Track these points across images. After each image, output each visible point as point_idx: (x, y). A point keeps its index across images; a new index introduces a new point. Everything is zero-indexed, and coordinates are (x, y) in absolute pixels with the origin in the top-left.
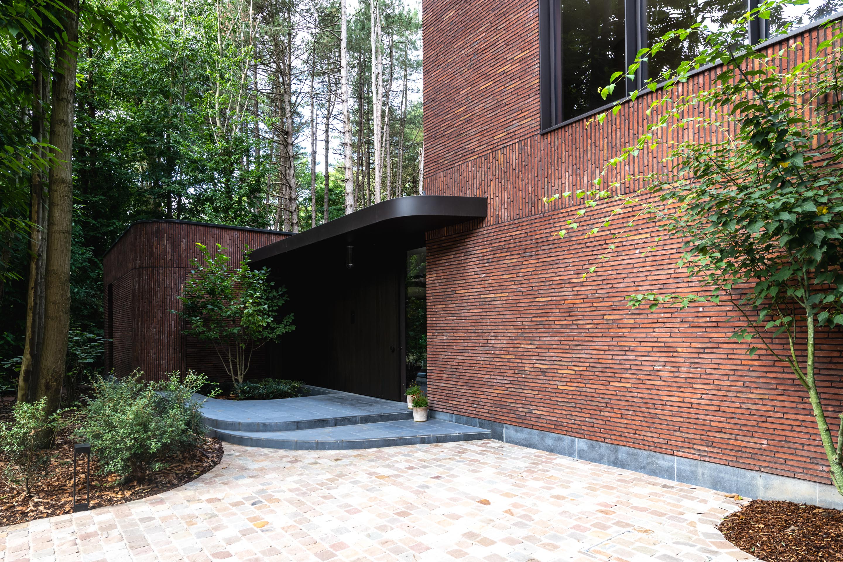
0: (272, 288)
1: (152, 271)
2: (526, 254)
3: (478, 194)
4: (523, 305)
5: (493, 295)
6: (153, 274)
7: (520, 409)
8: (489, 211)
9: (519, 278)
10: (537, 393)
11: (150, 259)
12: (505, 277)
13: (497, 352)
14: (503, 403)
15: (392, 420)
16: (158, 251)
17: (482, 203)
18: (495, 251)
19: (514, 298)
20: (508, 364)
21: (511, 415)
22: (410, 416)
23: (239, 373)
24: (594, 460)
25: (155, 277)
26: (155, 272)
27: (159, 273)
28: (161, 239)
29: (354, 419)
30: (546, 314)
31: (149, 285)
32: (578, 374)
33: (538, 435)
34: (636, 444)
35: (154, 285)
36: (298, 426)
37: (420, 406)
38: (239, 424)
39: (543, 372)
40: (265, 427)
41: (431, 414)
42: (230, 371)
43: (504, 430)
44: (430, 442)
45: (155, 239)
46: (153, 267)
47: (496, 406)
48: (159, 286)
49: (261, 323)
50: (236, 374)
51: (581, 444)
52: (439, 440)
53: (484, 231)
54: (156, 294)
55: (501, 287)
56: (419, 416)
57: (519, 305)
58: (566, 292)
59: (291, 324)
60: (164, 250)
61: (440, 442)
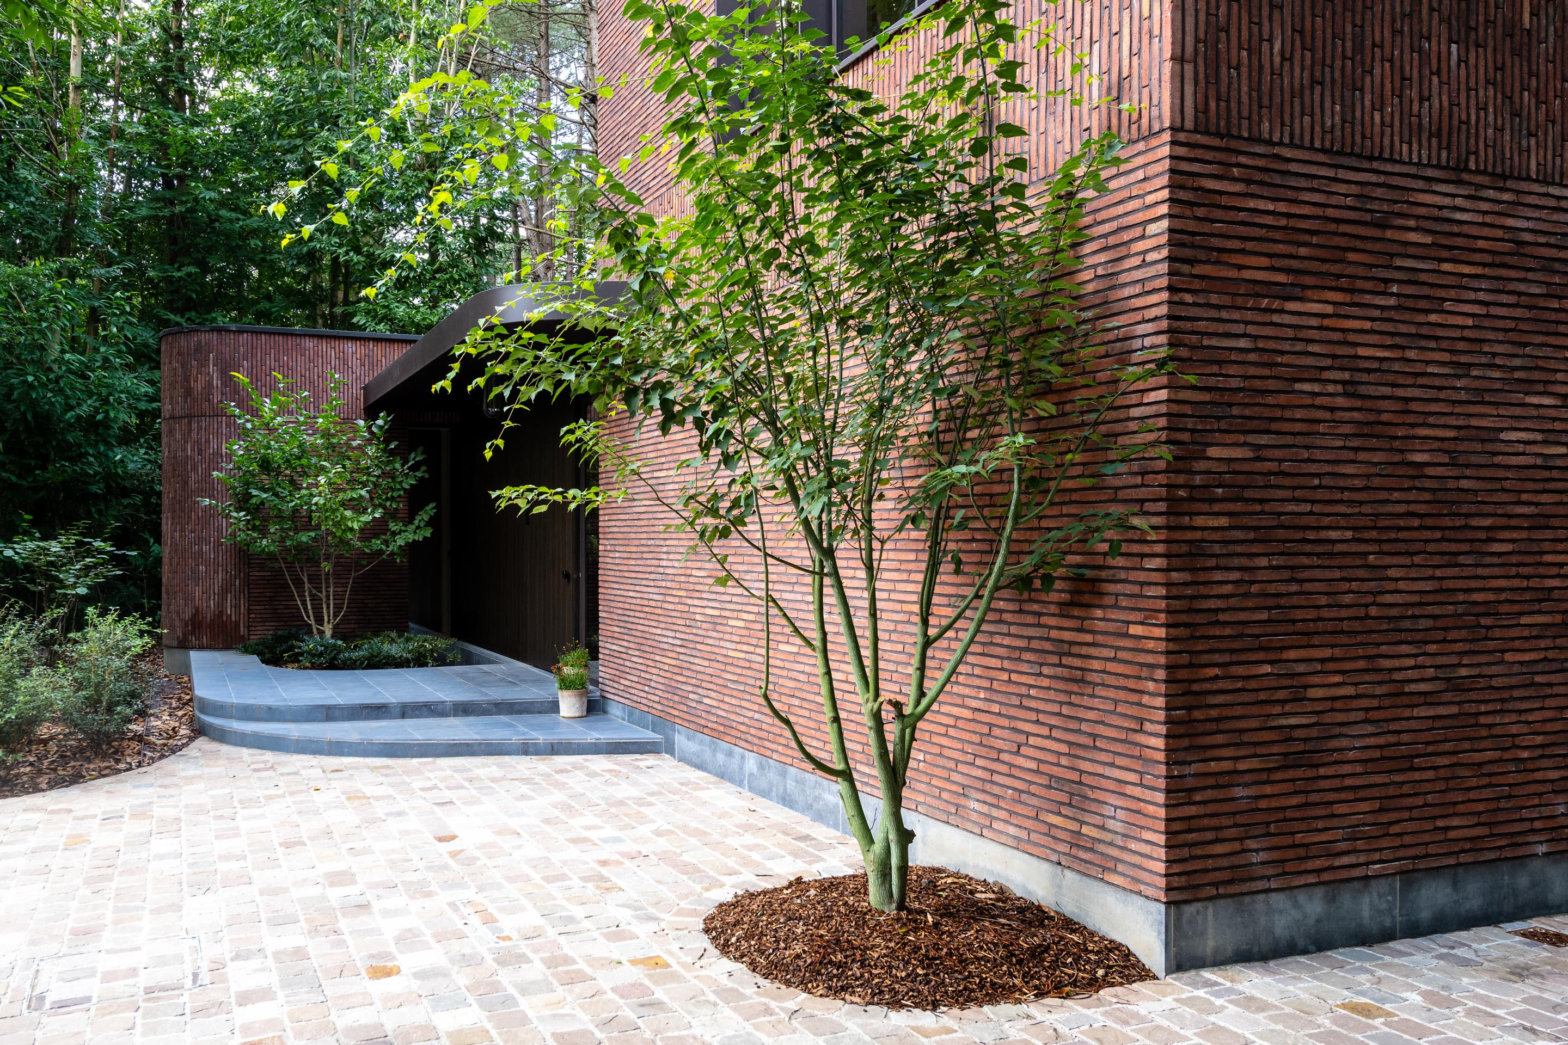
1: (190, 424)
6: (190, 430)
7: (691, 696)
11: (186, 401)
16: (198, 386)
25: (194, 435)
26: (194, 425)
27: (199, 428)
28: (204, 363)
31: (185, 450)
35: (193, 450)
41: (593, 708)
43: (676, 735)
45: (194, 363)
46: (190, 417)
48: (200, 452)
49: (350, 524)
54: (195, 468)
60: (210, 384)
61: (557, 753)
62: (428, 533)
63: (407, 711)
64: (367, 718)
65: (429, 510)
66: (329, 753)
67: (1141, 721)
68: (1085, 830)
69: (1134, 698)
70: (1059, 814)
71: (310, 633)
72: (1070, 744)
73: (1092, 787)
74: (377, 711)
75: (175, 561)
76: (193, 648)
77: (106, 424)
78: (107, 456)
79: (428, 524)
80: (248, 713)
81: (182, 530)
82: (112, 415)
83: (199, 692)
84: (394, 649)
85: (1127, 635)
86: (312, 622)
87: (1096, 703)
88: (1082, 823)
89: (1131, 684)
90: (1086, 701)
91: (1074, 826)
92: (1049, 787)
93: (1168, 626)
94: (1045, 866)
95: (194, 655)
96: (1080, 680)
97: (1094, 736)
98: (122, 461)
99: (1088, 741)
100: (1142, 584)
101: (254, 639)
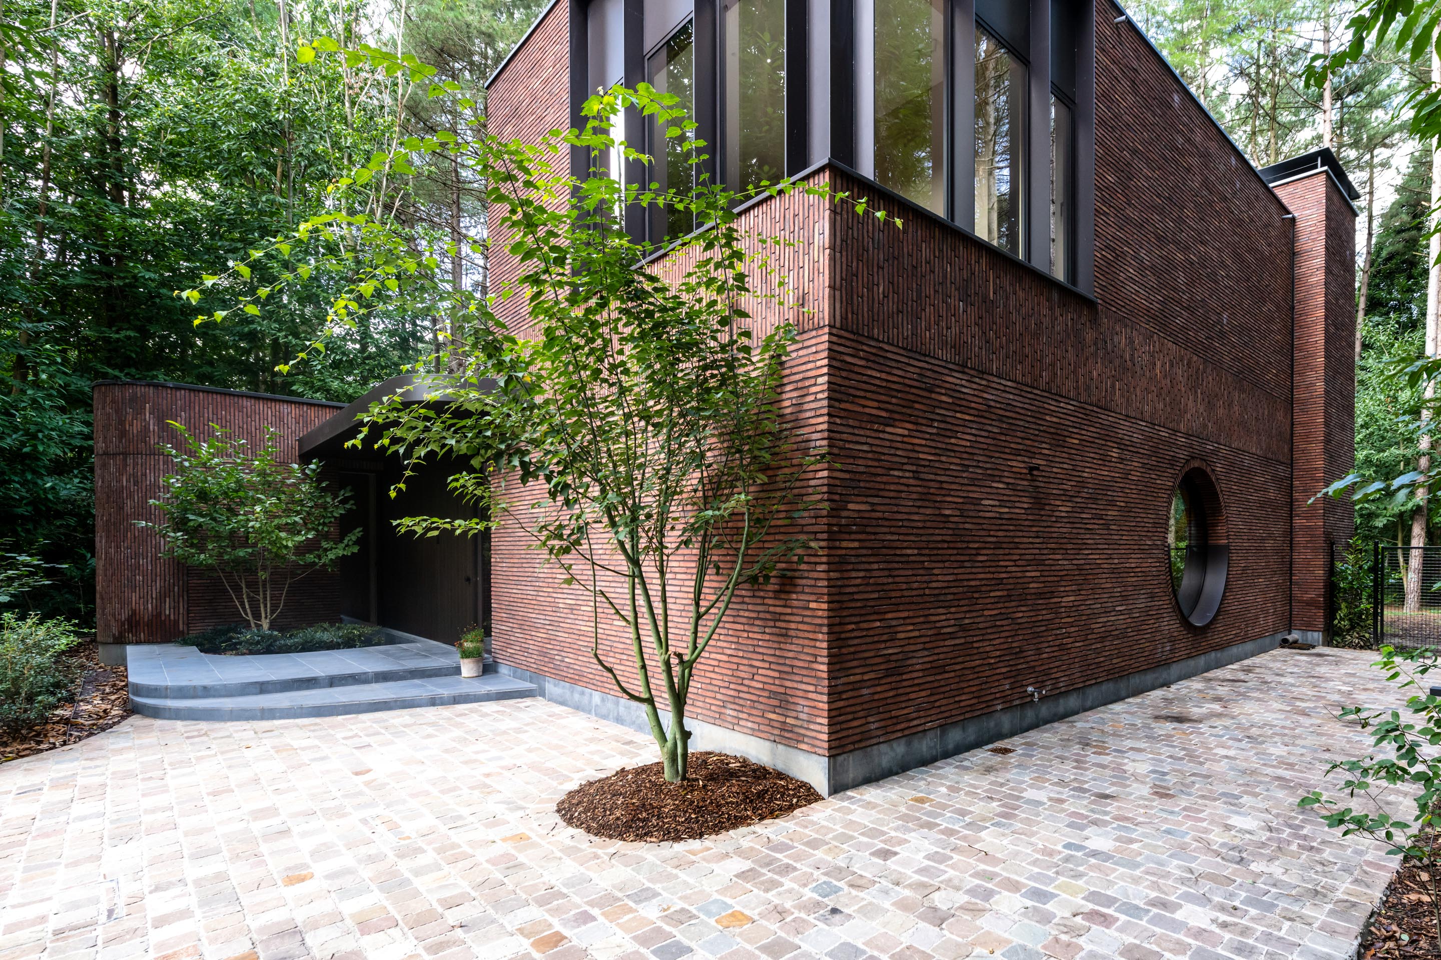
1: (125, 460)
6: (125, 465)
10: (567, 635)
11: (120, 442)
14: (544, 650)
16: (135, 428)
21: (550, 665)
22: (456, 671)
23: (263, 615)
24: (604, 717)
25: (130, 469)
26: (130, 461)
27: (135, 464)
28: (140, 411)
29: (363, 677)
31: (119, 481)
35: (128, 481)
36: (263, 688)
38: (166, 688)
40: (206, 692)
43: (546, 684)
44: (442, 704)
45: (129, 410)
46: (125, 454)
47: (540, 653)
48: (136, 483)
51: (597, 697)
54: (130, 495)
56: (469, 670)
60: (146, 428)
61: (459, 703)
62: (356, 549)
63: (333, 681)
64: (299, 688)
65: (357, 533)
66: (262, 718)
67: (816, 656)
68: (788, 720)
69: (812, 643)
70: (774, 712)
71: (248, 626)
72: (780, 672)
73: (792, 696)
74: (309, 683)
75: (109, 573)
76: (129, 643)
77: (34, 456)
78: (36, 484)
79: (355, 543)
80: (183, 693)
81: (118, 547)
82: (41, 448)
83: (132, 679)
84: (326, 636)
85: (808, 608)
86: (250, 618)
87: (793, 647)
88: (786, 716)
89: (811, 636)
90: (788, 647)
91: (783, 719)
92: (769, 698)
93: (829, 602)
94: (768, 744)
95: (130, 650)
96: (785, 635)
97: (792, 666)
98: (53, 488)
99: (789, 670)
100: (816, 579)
101: (193, 633)
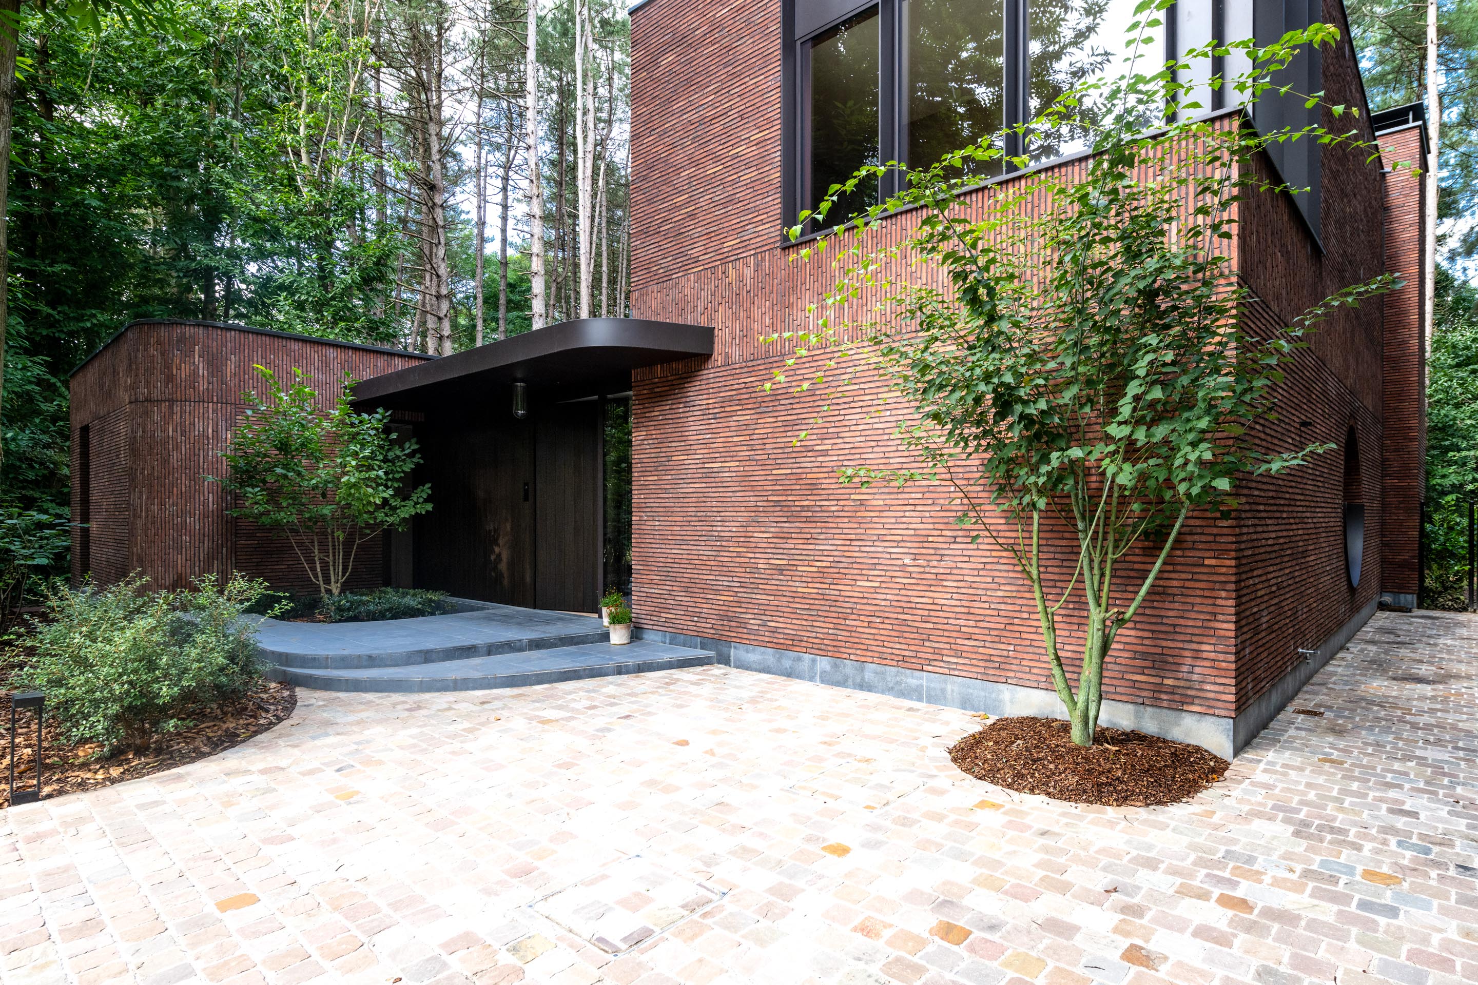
0: (392, 443)
1: (171, 407)
2: (762, 410)
3: (703, 322)
4: (757, 478)
5: (720, 465)
6: (172, 413)
7: (752, 621)
8: (716, 346)
9: (752, 442)
10: (772, 598)
11: (166, 387)
12: (735, 439)
13: (724, 544)
14: (730, 614)
15: (578, 643)
16: (183, 372)
17: (708, 334)
18: (723, 402)
19: (747, 469)
20: (738, 560)
21: (740, 630)
22: (606, 637)
23: (333, 580)
24: (838, 684)
25: (176, 417)
26: (177, 409)
27: (183, 412)
28: (188, 354)
29: (518, 644)
30: (784, 492)
31: (165, 431)
32: (821, 572)
33: (774, 656)
34: (883, 659)
35: (175, 431)
36: (427, 657)
37: (619, 623)
39: (780, 570)
40: (371, 661)
41: (636, 633)
42: (316, 577)
43: (732, 650)
44: (628, 673)
45: (177, 352)
46: (172, 401)
47: (722, 617)
48: (183, 433)
49: (372, 499)
50: (327, 581)
51: (824, 663)
52: (641, 669)
53: (709, 374)
54: (177, 447)
55: (729, 454)
56: (618, 636)
57: (752, 478)
58: (809, 462)
59: (426, 501)
60: (195, 373)
63: (491, 649)
67: (1215, 614)
68: (1166, 681)
69: (1211, 601)
70: (1144, 674)
72: (1153, 631)
73: (1172, 656)
85: (1203, 565)
86: (320, 582)
87: (1176, 606)
88: (1163, 678)
89: (1207, 593)
90: (1167, 605)
91: (1158, 680)
92: (1134, 658)
93: (1236, 559)
94: (1131, 706)
97: (1175, 626)
99: (1171, 629)
100: (1215, 535)
